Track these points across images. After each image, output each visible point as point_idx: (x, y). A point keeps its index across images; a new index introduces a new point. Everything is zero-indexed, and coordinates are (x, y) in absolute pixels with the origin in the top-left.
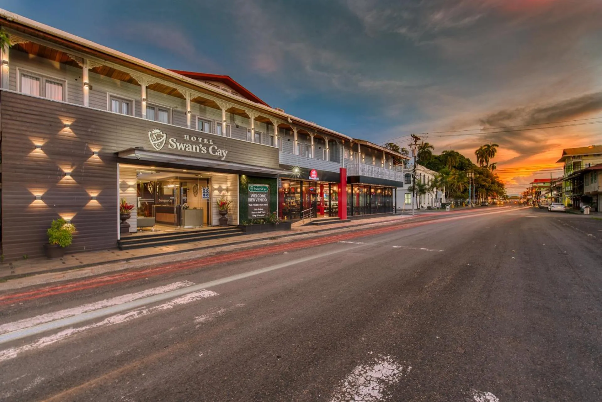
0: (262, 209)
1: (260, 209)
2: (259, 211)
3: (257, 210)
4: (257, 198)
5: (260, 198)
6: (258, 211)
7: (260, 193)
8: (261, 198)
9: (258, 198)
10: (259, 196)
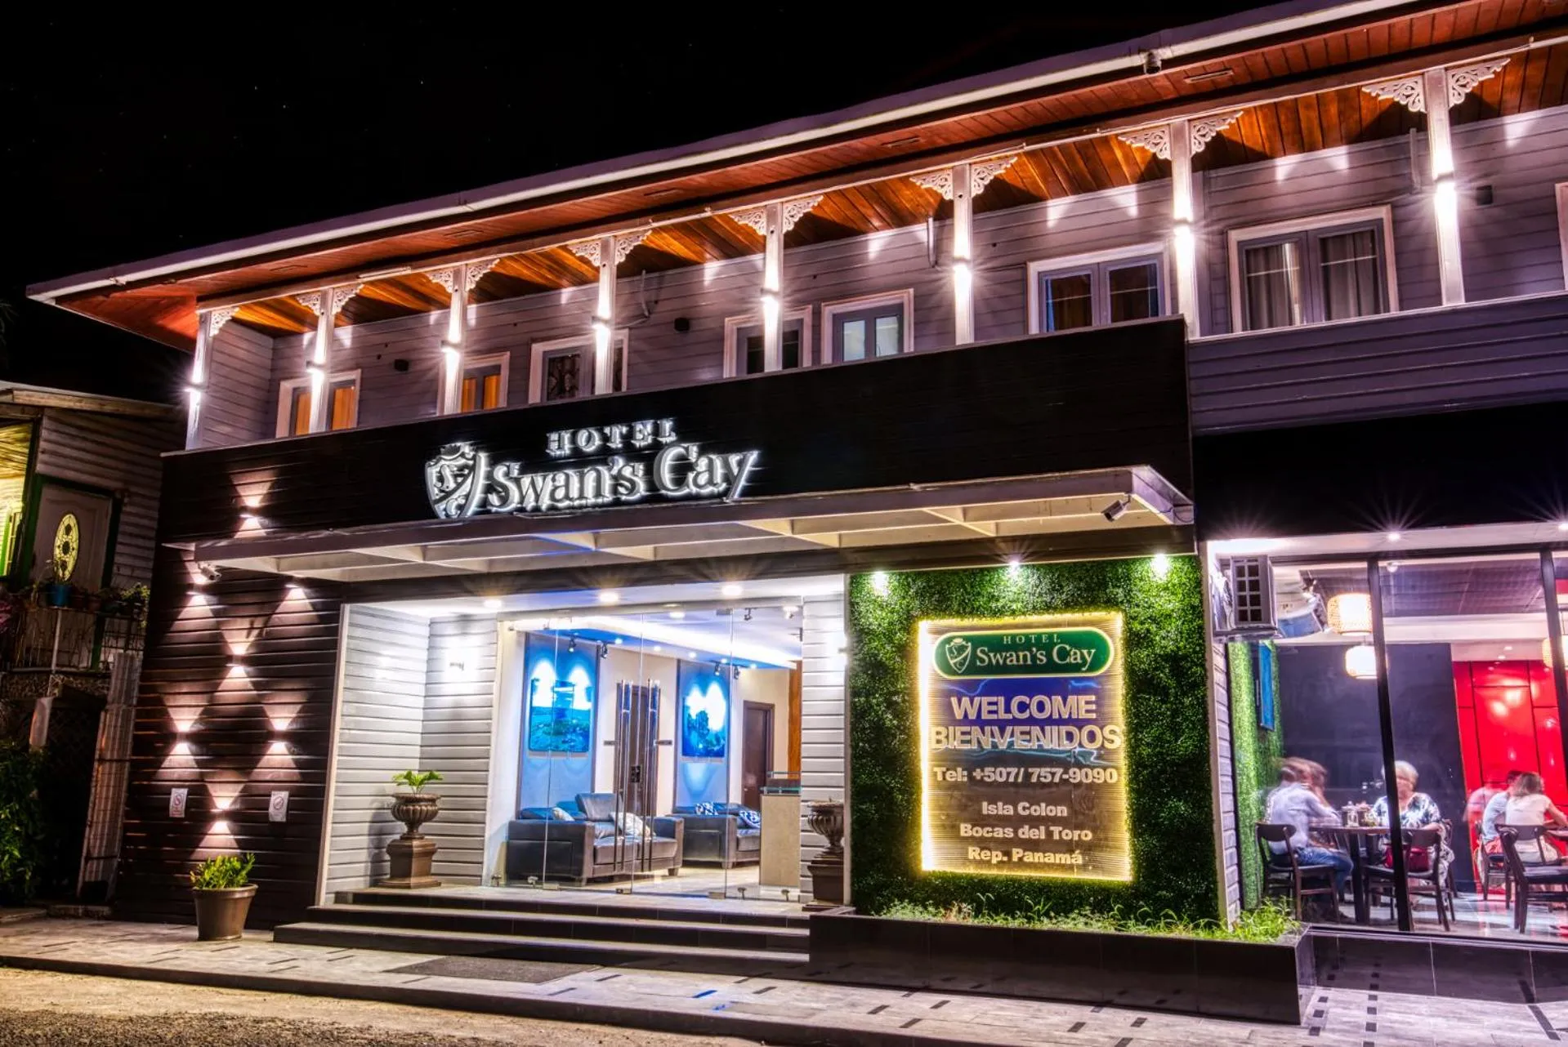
0: (1062, 811)
1: (1042, 810)
2: (1034, 822)
3: (1009, 810)
4: (1002, 725)
5: (1031, 721)
6: (1016, 822)
7: (1031, 688)
8: (1042, 724)
9: (1016, 722)
10: (1023, 707)
